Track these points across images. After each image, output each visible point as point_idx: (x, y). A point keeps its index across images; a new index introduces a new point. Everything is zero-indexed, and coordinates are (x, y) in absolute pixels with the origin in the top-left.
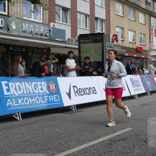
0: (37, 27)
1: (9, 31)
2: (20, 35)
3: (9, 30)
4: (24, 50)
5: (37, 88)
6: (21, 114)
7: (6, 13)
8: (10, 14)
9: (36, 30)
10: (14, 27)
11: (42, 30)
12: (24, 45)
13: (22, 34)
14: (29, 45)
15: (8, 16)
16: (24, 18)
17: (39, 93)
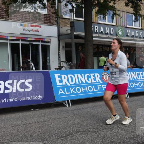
0: (137, 32)
1: (117, 37)
2: (125, 38)
3: (117, 35)
4: (128, 49)
7: (115, 24)
8: (117, 24)
9: (137, 34)
10: (120, 33)
11: (141, 34)
12: (128, 46)
13: (126, 38)
14: (131, 46)
15: (116, 26)
16: (128, 26)
17: (141, 80)
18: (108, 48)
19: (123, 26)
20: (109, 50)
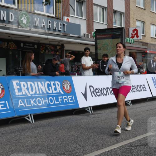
0: (50, 22)
1: (19, 26)
2: (32, 30)
3: (19, 24)
4: (36, 47)
5: (50, 88)
6: (33, 115)
7: (16, 7)
9: (49, 24)
10: (25, 22)
11: (55, 25)
12: (36, 42)
13: (33, 29)
14: (41, 42)
15: (18, 9)
16: (36, 12)
17: (52, 93)
18: (5, 44)
19: (29, 10)
20: (7, 47)
